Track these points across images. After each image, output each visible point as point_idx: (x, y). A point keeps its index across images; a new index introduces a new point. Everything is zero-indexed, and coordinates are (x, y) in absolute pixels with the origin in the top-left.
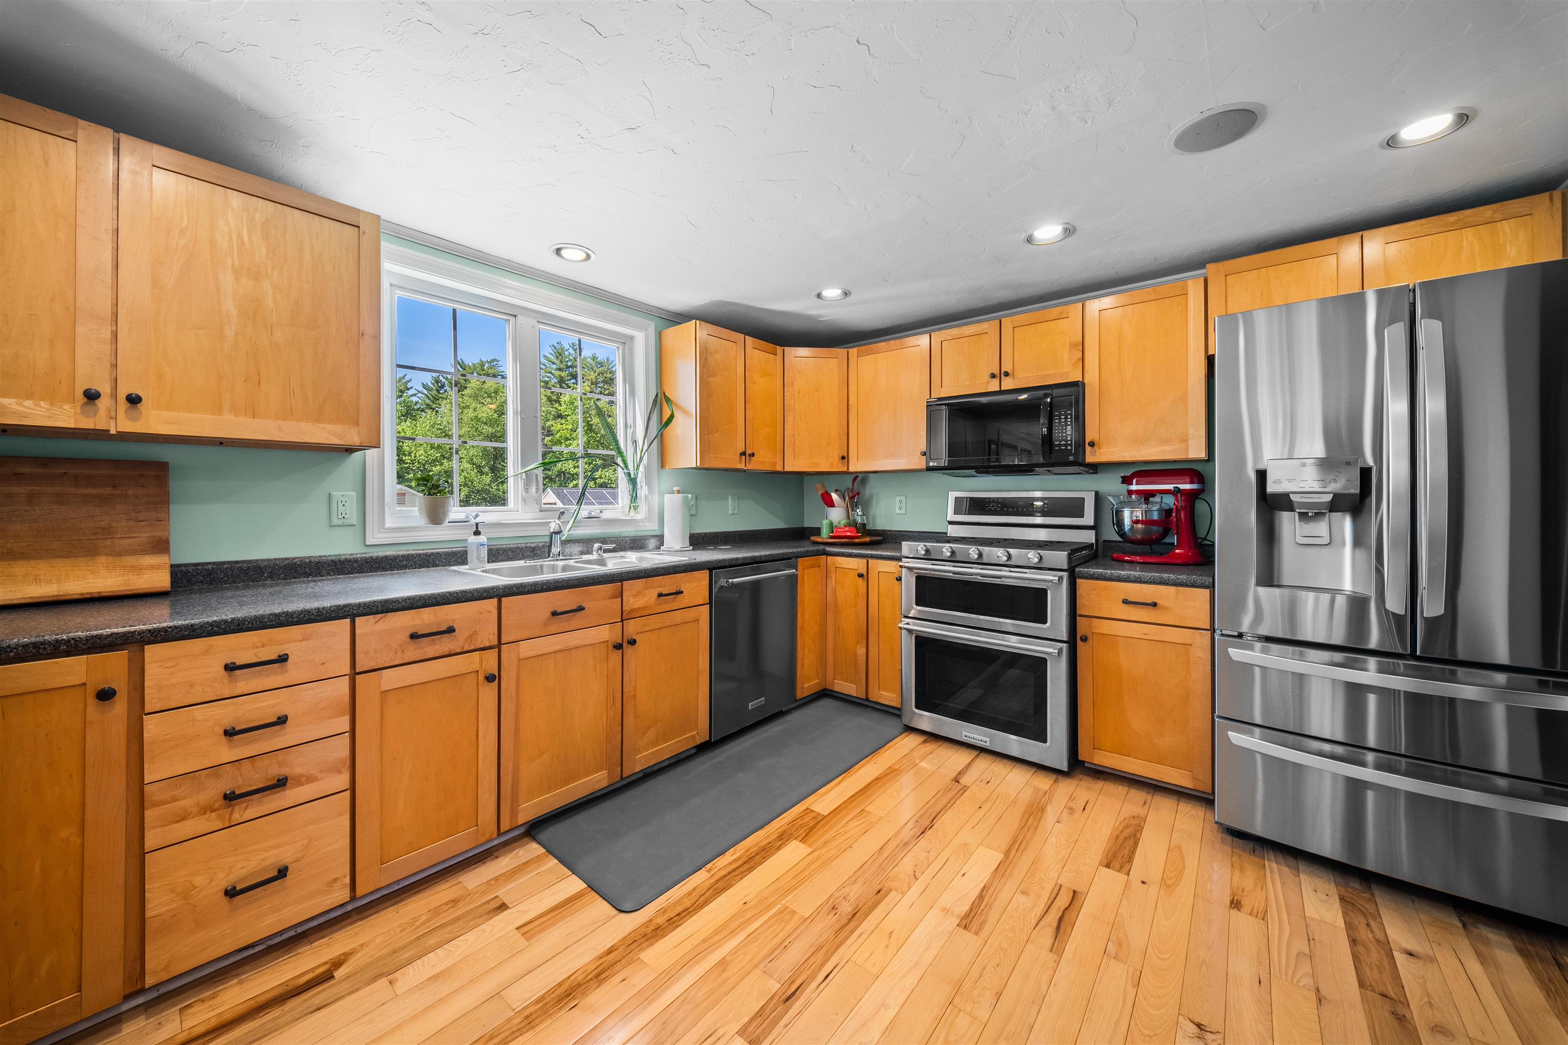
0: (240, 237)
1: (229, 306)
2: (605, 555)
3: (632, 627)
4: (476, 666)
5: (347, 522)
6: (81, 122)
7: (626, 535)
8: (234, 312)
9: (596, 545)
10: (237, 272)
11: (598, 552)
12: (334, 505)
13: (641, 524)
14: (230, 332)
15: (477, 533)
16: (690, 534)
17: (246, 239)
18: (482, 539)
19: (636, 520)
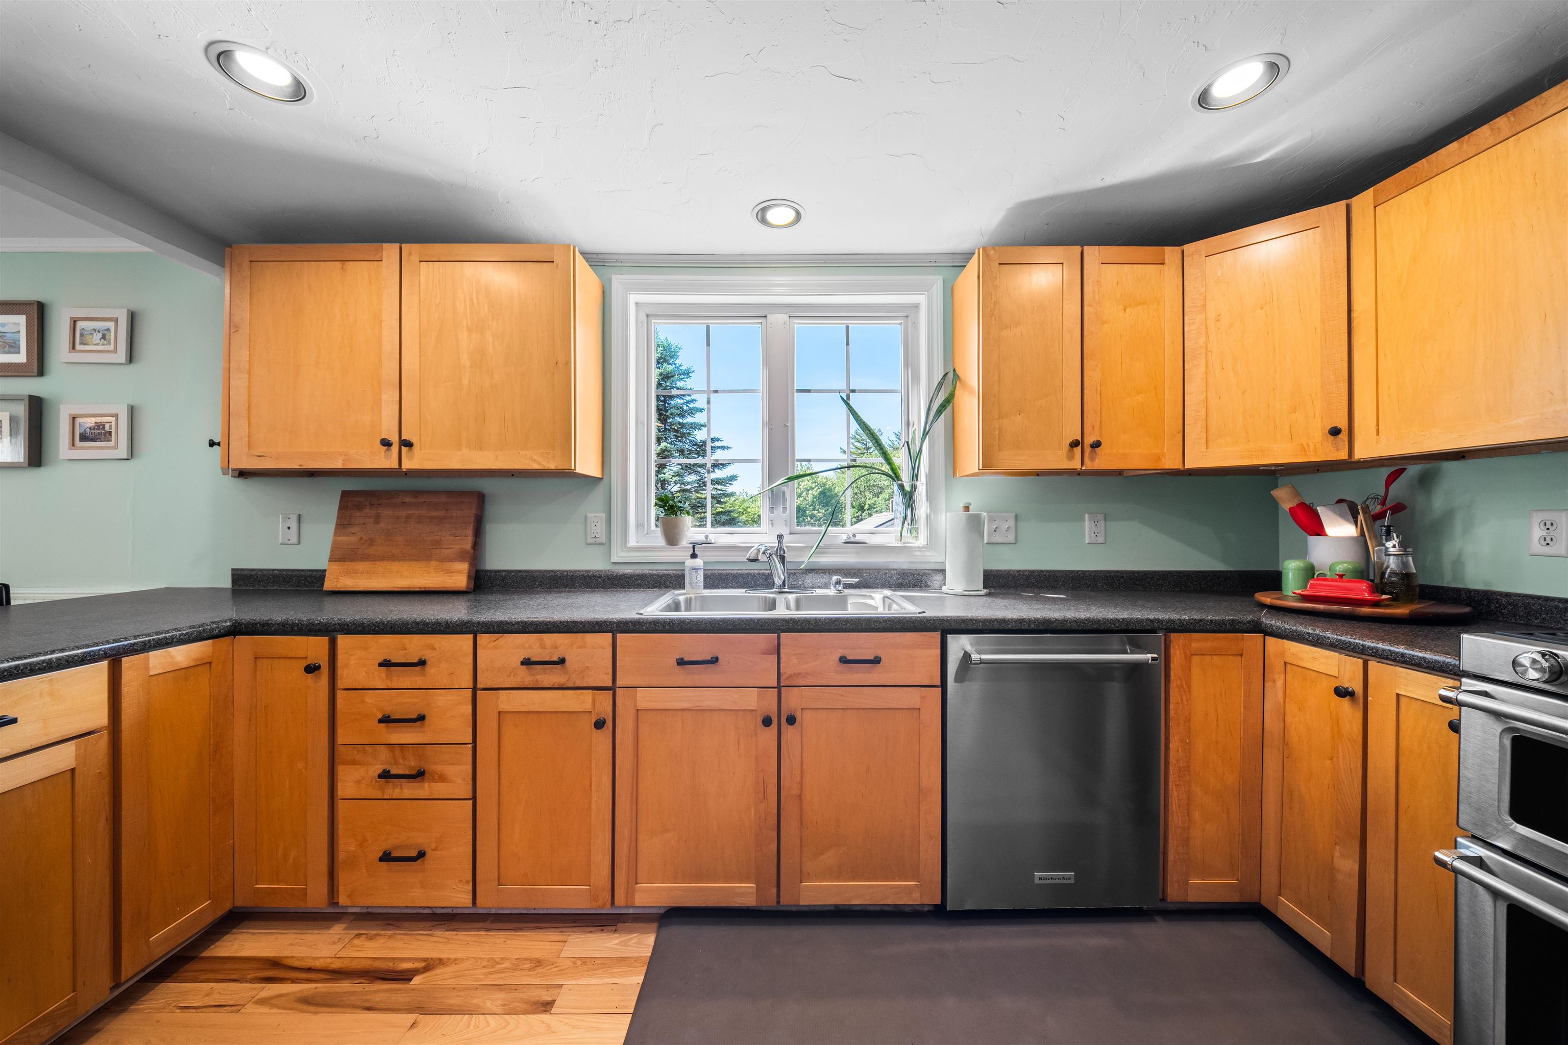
0: (471, 299)
1: (465, 360)
2: (847, 591)
3: (793, 700)
4: (588, 706)
5: (599, 541)
6: (385, 245)
7: (895, 566)
8: (468, 364)
9: (835, 578)
10: (470, 331)
11: (835, 587)
12: (588, 523)
13: (918, 553)
14: (465, 381)
15: (694, 556)
16: (985, 571)
17: (475, 300)
18: (698, 562)
19: (910, 547)
